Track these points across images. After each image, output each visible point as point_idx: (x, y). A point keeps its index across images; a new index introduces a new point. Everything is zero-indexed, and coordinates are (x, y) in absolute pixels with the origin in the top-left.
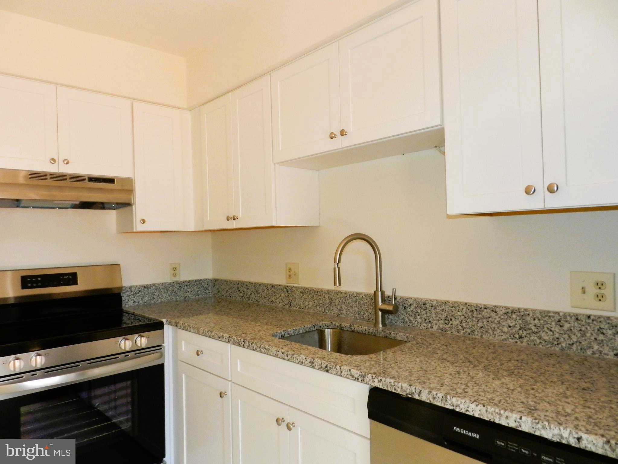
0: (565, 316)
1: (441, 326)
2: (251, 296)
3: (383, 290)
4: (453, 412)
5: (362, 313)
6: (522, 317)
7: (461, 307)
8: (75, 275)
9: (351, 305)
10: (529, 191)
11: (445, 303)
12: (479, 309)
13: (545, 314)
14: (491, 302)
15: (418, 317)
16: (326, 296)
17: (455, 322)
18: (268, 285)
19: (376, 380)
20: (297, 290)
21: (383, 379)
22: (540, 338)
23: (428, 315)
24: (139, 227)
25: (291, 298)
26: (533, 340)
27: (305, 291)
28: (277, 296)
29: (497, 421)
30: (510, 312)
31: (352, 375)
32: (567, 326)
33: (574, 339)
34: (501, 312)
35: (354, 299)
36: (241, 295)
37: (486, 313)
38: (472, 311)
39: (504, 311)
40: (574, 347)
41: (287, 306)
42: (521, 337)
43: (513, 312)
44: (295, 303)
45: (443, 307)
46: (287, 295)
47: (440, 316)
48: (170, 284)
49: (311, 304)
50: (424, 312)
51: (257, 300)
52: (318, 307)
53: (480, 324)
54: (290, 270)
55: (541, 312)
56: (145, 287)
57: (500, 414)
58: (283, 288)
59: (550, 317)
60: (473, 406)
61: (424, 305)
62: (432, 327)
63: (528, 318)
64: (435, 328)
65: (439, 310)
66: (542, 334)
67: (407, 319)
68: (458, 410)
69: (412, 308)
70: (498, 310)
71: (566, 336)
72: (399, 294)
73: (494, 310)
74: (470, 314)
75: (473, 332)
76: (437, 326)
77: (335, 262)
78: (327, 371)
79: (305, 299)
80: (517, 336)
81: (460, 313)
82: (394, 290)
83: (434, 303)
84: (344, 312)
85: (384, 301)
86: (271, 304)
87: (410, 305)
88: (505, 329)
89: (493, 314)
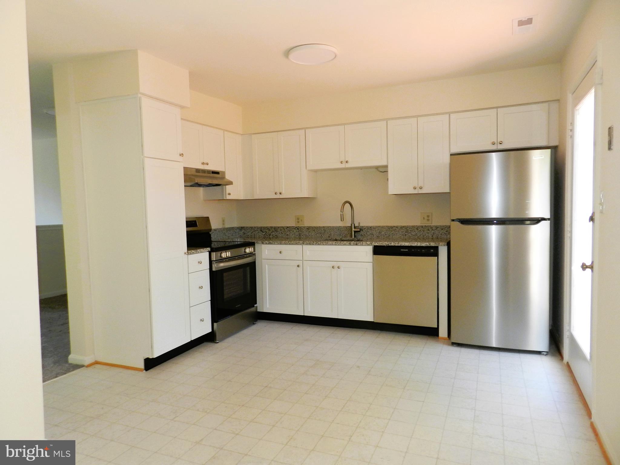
0: (419, 226)
1: (377, 235)
2: (271, 234)
3: (354, 223)
4: (401, 246)
5: (342, 235)
6: (406, 228)
7: (385, 227)
8: (195, 221)
9: (336, 232)
10: (415, 188)
11: (379, 227)
12: (392, 227)
13: (413, 227)
14: (395, 225)
15: (368, 233)
16: (322, 229)
17: (383, 233)
18: (284, 227)
19: (376, 243)
20: (304, 228)
21: (379, 243)
22: (411, 234)
23: (372, 231)
24: (229, 197)
25: (300, 232)
26: (409, 235)
27: (308, 228)
28: (291, 232)
29: (412, 245)
30: (402, 227)
31: (367, 244)
32: (419, 229)
33: (421, 233)
34: (399, 228)
35: (338, 229)
36: (264, 233)
37: (394, 228)
38: (389, 228)
39: (400, 227)
40: (421, 236)
41: (298, 236)
42: (406, 235)
43: (403, 227)
44: (303, 234)
45: (379, 228)
46: (298, 230)
47: (377, 231)
48: (223, 229)
49: (313, 233)
50: (371, 231)
51: (276, 235)
52: (317, 235)
53: (392, 233)
54: (298, 219)
55: (412, 226)
56: (215, 230)
57: (413, 243)
58: (295, 228)
59: (414, 227)
60: (406, 243)
61: (370, 228)
62: (373, 236)
63: (408, 229)
64: (375, 236)
65: (376, 229)
66: (412, 233)
67: (363, 234)
68: (402, 245)
69: (366, 229)
70: (398, 227)
71: (419, 233)
72: (361, 225)
73: (397, 227)
74: (388, 229)
75: (389, 235)
76: (376, 235)
77: (341, 212)
78: (357, 245)
79: (309, 231)
80: (404, 235)
81: (385, 230)
82: (359, 223)
83: (375, 227)
84: (332, 235)
85: (355, 227)
86: (287, 236)
87: (365, 229)
88: (401, 233)
89: (397, 228)
